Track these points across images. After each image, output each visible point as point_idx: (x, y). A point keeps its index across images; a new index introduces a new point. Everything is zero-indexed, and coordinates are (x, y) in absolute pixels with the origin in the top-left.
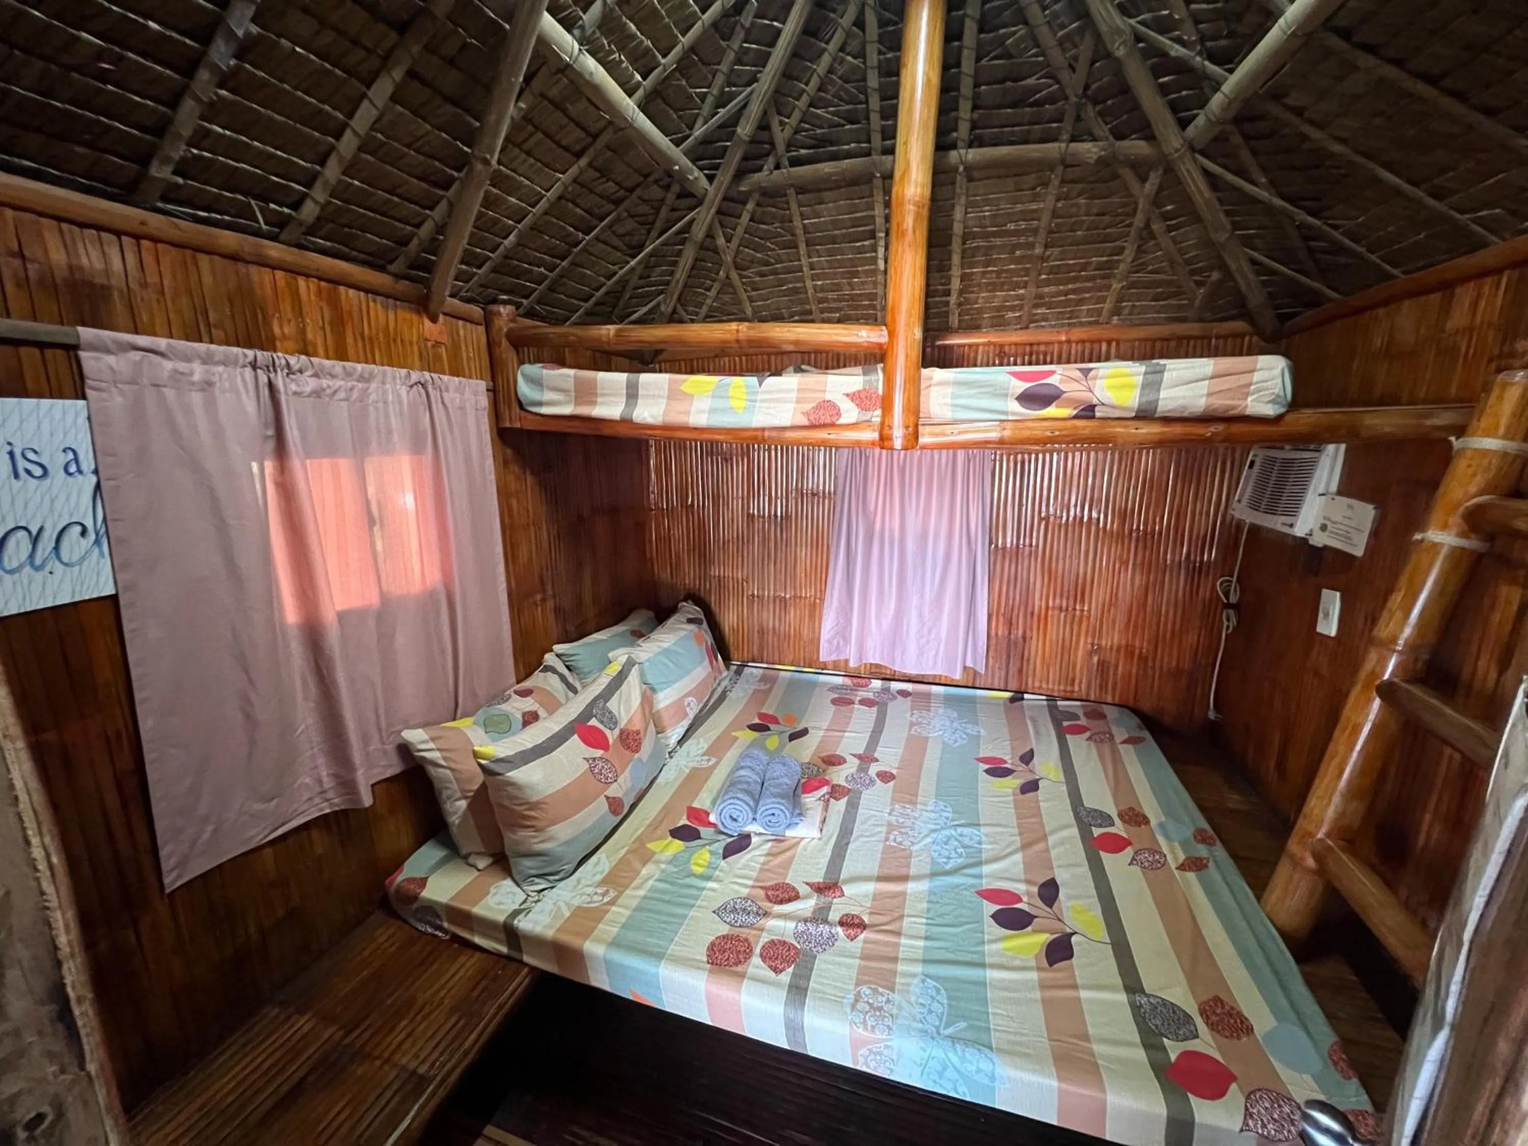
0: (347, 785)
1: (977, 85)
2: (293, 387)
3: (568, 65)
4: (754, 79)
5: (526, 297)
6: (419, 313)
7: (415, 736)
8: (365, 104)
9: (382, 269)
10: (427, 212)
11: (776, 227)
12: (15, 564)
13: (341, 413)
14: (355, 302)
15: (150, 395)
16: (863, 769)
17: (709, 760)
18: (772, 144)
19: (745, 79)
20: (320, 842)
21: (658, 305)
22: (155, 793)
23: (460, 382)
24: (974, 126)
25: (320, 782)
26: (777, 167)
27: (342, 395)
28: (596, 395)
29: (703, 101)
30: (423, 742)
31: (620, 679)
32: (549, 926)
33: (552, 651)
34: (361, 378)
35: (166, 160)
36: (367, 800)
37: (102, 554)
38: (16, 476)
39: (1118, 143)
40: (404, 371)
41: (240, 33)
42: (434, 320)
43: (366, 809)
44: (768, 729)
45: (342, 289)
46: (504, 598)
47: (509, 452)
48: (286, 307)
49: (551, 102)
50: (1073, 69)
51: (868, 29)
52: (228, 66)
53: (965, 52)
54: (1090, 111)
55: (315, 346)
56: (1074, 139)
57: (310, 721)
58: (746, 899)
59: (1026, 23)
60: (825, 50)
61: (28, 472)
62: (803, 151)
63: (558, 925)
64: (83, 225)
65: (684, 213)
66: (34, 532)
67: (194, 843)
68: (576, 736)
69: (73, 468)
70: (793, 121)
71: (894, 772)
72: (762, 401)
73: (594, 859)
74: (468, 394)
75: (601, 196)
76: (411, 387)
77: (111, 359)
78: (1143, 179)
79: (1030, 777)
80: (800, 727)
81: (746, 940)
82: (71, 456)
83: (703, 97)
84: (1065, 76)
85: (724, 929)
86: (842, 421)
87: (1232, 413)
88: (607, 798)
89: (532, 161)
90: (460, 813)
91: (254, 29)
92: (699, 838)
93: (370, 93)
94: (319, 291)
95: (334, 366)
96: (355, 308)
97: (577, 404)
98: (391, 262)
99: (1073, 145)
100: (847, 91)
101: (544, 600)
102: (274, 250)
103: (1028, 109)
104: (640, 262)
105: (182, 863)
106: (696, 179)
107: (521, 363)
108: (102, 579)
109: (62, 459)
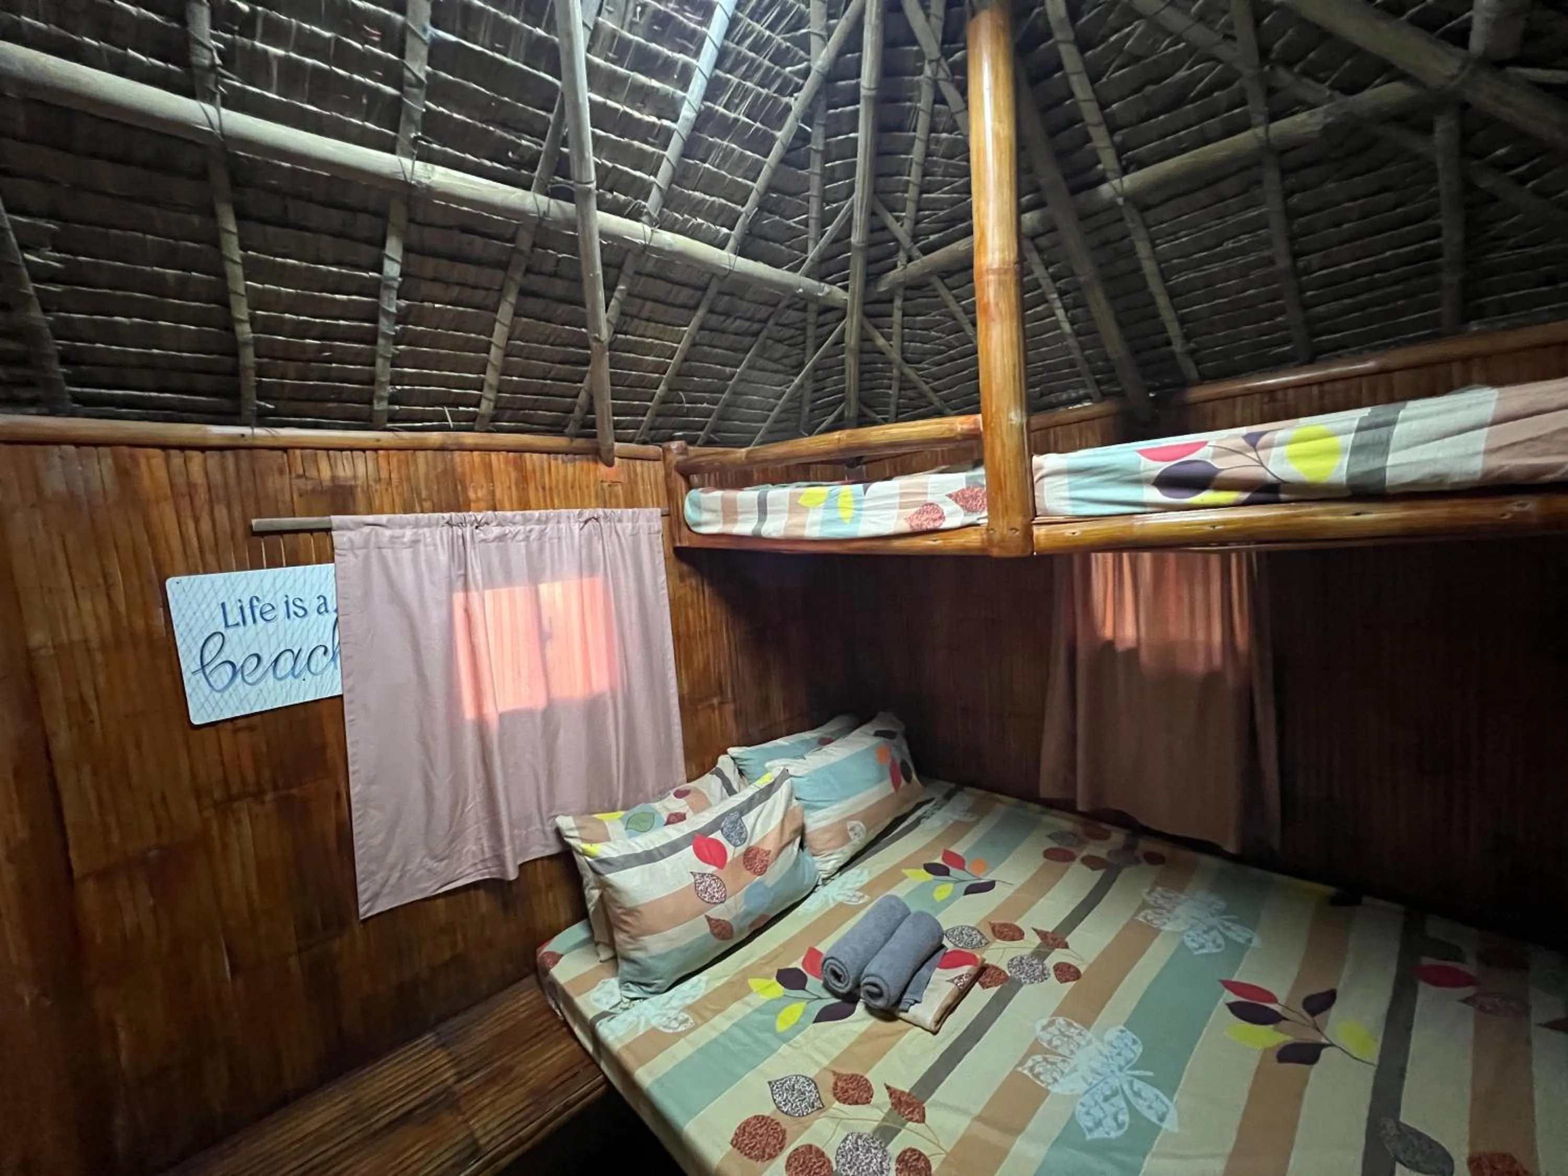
0: (499, 859)
1: (1103, 106)
2: (482, 536)
3: (645, 247)
4: (851, 190)
5: (702, 430)
6: (596, 461)
7: (565, 822)
8: (497, 325)
9: (560, 433)
10: (579, 385)
11: (934, 316)
12: (283, 674)
13: (518, 551)
14: (537, 463)
15: (374, 554)
16: (1040, 954)
17: (862, 897)
18: (896, 240)
19: (844, 193)
20: (484, 903)
21: (842, 413)
22: (358, 842)
23: (634, 513)
24: (1120, 150)
25: (483, 852)
26: (910, 260)
27: (520, 537)
28: (736, 513)
29: (807, 226)
30: (571, 829)
31: (769, 791)
32: (619, 1039)
33: (726, 753)
34: (539, 522)
35: (381, 399)
36: (512, 874)
37: (336, 667)
38: (289, 617)
39: (1351, 98)
40: (577, 511)
41: (393, 310)
42: (610, 464)
43: (510, 883)
44: (946, 872)
45: (527, 455)
46: (675, 701)
47: (685, 567)
48: (480, 478)
49: (650, 275)
50: (1231, 38)
51: (949, 99)
52: (396, 331)
53: (1074, 79)
54: (1284, 76)
55: (502, 502)
56: (1274, 117)
57: (478, 799)
58: (811, 1081)
59: (1140, 17)
60: (914, 137)
61: (296, 614)
62: (932, 237)
63: (628, 1040)
64: (341, 450)
65: (833, 325)
66: (296, 652)
67: (383, 886)
68: (691, 847)
69: (323, 609)
70: (908, 213)
71: (1082, 969)
72: (868, 509)
73: (695, 979)
74: (642, 523)
75: (736, 334)
76: (586, 522)
77: (351, 534)
78: (1428, 129)
79: (1310, 1036)
80: (986, 879)
81: (784, 1132)
82: (322, 601)
83: (806, 223)
84: (1224, 51)
85: (768, 1110)
86: (946, 525)
87: (1550, 477)
88: (709, 919)
89: (653, 324)
90: (594, 901)
91: (403, 303)
92: (803, 988)
93: (498, 317)
94: (507, 462)
95: (514, 516)
96: (538, 469)
97: (725, 522)
98: (566, 426)
99: (1272, 126)
100: (956, 167)
101: (721, 703)
102: (469, 438)
103: (1190, 106)
104: (806, 377)
105: (375, 897)
106: (828, 293)
107: (690, 487)
108: (335, 683)
109: (316, 603)
